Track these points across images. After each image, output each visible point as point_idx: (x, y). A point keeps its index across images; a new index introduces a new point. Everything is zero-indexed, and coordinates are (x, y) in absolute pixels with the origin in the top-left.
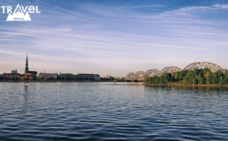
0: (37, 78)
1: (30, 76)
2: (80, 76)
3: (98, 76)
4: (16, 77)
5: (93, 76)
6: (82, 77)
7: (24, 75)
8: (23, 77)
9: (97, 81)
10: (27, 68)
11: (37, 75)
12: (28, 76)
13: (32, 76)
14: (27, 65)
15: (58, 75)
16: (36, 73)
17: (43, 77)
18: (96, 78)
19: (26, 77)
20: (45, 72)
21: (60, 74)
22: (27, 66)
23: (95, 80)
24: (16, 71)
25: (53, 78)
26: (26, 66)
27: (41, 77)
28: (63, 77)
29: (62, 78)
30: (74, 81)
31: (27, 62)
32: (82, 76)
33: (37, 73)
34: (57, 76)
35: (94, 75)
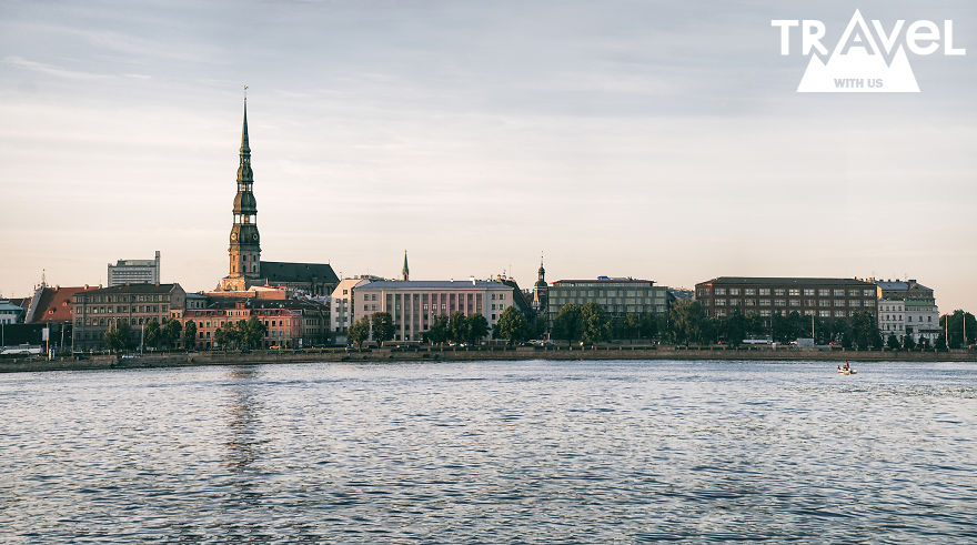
0: (334, 325)
1: (271, 305)
2: (728, 297)
3: (916, 295)
4: (156, 325)
5: (861, 298)
6: (748, 313)
7: (221, 298)
8: (217, 322)
9: (905, 349)
10: (247, 239)
11: (337, 294)
12: (256, 304)
13: (292, 304)
14: (246, 204)
15: (518, 294)
16: (322, 277)
17: (388, 316)
18: (891, 318)
19: (238, 315)
20: (406, 270)
21: (541, 283)
22: (247, 214)
23: (878, 345)
24: (154, 265)
25: (479, 324)
26: (239, 219)
27: (370, 313)
28: (566, 316)
29: (556, 322)
30: (667, 350)
31: (246, 175)
32: (742, 296)
33: (336, 281)
34: (509, 302)
35: (872, 285)
